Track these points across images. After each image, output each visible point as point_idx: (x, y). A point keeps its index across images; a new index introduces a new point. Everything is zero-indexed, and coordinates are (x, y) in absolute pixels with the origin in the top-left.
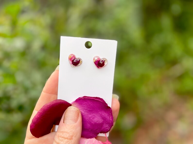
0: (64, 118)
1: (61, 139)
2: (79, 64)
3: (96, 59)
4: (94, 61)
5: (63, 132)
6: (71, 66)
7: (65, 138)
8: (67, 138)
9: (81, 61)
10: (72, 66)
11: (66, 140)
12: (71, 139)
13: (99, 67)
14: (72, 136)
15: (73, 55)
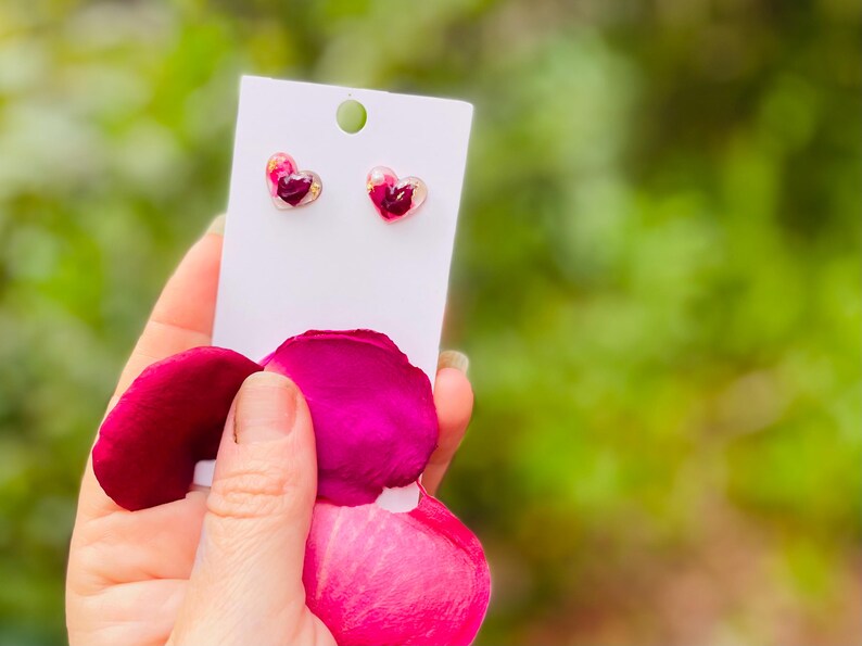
0: (235, 426)
1: (235, 496)
2: (309, 198)
3: (378, 177)
4: (370, 186)
5: (240, 474)
6: (276, 206)
7: (254, 493)
8: (263, 492)
9: (315, 185)
10: (280, 207)
11: (260, 498)
12: (279, 491)
13: (389, 214)
14: (281, 483)
15: (283, 159)
